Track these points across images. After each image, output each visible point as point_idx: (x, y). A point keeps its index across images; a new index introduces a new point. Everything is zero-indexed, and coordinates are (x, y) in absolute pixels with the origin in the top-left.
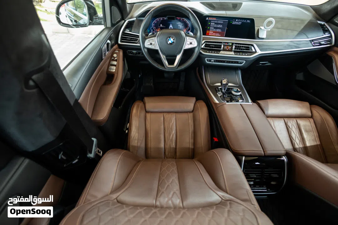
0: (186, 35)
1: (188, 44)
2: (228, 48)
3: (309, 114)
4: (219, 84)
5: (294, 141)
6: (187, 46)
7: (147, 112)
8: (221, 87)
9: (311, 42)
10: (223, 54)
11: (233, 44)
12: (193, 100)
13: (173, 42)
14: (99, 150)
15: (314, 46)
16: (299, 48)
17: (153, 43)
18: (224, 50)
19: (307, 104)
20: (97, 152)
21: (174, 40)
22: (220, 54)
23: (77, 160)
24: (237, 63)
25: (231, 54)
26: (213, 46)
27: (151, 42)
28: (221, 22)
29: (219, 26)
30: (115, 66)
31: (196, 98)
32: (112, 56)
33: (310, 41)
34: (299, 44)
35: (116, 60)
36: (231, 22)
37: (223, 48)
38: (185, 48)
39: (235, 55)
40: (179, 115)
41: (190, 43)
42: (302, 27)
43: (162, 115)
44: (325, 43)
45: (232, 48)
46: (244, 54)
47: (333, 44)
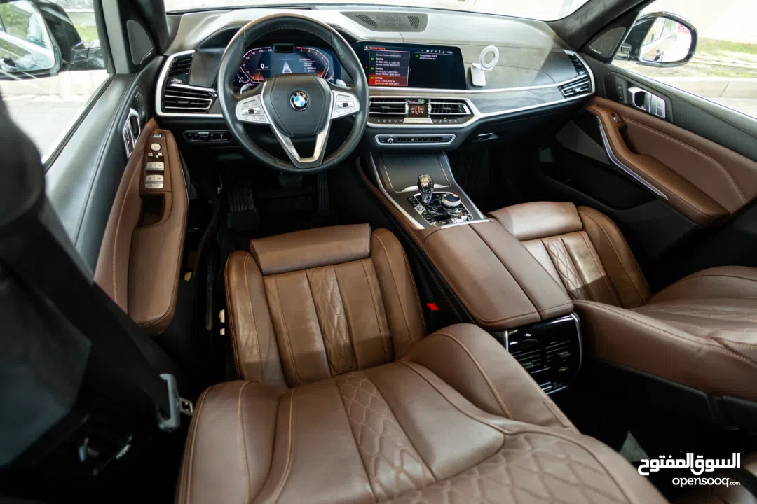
0: (332, 88)
1: (340, 107)
2: (418, 110)
3: (578, 223)
4: (415, 188)
5: (565, 279)
6: (336, 112)
7: (264, 275)
8: (419, 194)
9: (560, 90)
10: (410, 123)
11: (426, 100)
12: (366, 229)
13: (306, 104)
14: (184, 400)
15: (566, 97)
16: (543, 102)
17: (256, 109)
18: (411, 115)
19: (571, 205)
20: (182, 410)
21: (305, 99)
22: (405, 124)
23: (126, 448)
24: (440, 139)
25: (426, 123)
26: (389, 108)
27: (250, 106)
28: (397, 56)
29: (394, 64)
30: (161, 173)
31: (370, 225)
32: (147, 148)
33: (558, 87)
34: (542, 95)
35: (161, 159)
36: (417, 56)
37: (410, 111)
38: (333, 117)
39: (434, 123)
40: (342, 269)
41: (343, 104)
42: (542, 62)
43: (303, 274)
44: (581, 89)
45: (426, 110)
46: (450, 121)
47: (594, 91)
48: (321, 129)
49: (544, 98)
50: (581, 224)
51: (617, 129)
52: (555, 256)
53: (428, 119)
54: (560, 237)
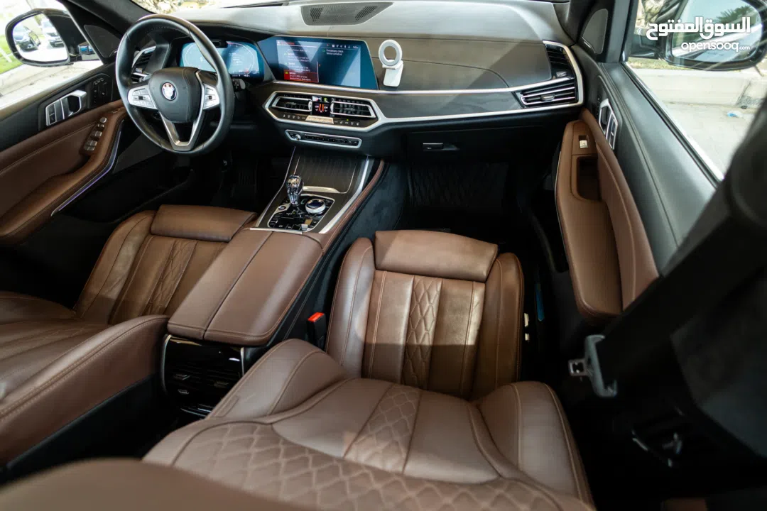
1: (207, 100)
2: (321, 109)
6: (207, 104)
7: (153, 234)
10: (312, 120)
13: (173, 97)
15: (523, 106)
16: (483, 110)
17: (144, 96)
18: (315, 113)
19: (493, 248)
21: (174, 90)
22: (307, 121)
24: (346, 142)
25: (326, 122)
26: (293, 104)
27: (140, 93)
30: (96, 139)
33: (514, 94)
34: (484, 102)
35: (102, 130)
37: (313, 108)
38: (204, 108)
39: (335, 124)
41: (209, 96)
44: (556, 98)
45: (329, 109)
46: (352, 123)
47: (581, 101)
48: (194, 117)
49: (483, 106)
50: (485, 274)
51: (575, 158)
52: (417, 300)
53: (330, 120)
54: (444, 280)
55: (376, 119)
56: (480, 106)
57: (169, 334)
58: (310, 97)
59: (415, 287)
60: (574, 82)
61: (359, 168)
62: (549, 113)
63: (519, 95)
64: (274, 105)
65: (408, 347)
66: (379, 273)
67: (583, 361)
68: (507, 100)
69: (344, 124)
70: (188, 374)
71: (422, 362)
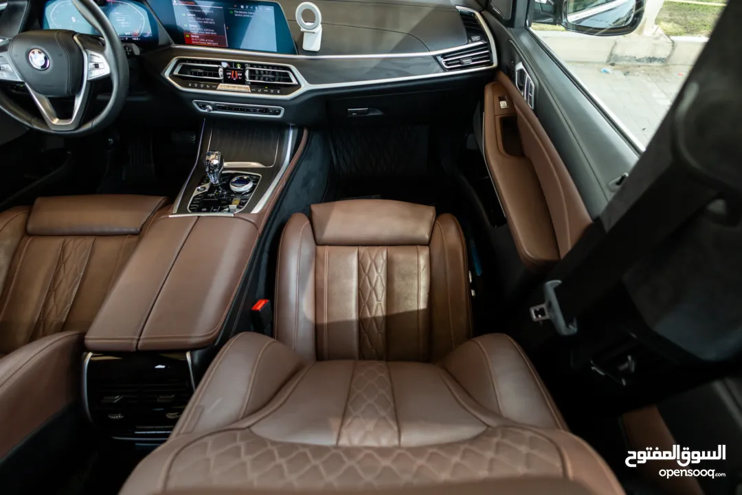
0: (85, 46)
1: (93, 68)
6: (92, 73)
7: (30, 234)
9: (438, 61)
10: (225, 89)
11: (243, 65)
15: (445, 70)
17: (4, 65)
18: (227, 80)
21: (45, 58)
22: (219, 91)
24: (266, 111)
25: (243, 91)
26: (200, 71)
33: (435, 57)
34: (408, 66)
36: (231, 12)
37: (224, 76)
38: (89, 79)
39: (252, 92)
41: (95, 65)
43: (61, 240)
44: (473, 61)
45: (244, 77)
46: (272, 91)
47: (495, 64)
48: (77, 90)
49: (406, 70)
50: (427, 237)
51: (498, 118)
52: (364, 271)
53: (246, 88)
54: (390, 248)
55: (298, 86)
56: (403, 70)
57: (88, 352)
58: (219, 63)
59: (360, 258)
60: (487, 46)
61: (282, 139)
62: (469, 76)
63: (440, 59)
64: (176, 73)
65: (362, 321)
66: (320, 249)
67: (544, 306)
68: (428, 64)
69: (263, 92)
70: (120, 394)
71: (378, 334)
